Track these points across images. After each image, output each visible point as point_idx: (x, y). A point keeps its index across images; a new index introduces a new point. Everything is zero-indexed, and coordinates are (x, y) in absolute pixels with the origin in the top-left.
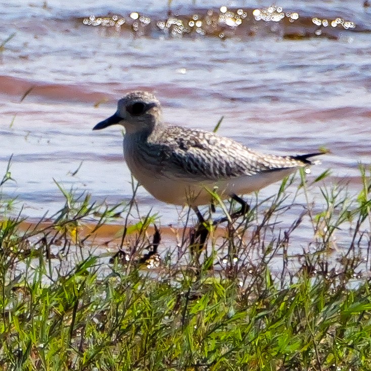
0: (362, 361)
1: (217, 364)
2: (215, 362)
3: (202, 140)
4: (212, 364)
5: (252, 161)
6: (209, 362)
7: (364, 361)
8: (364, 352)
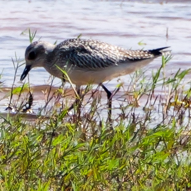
0: (156, 173)
1: (68, 175)
2: (66, 174)
3: (86, 46)
4: (65, 175)
5: (120, 57)
6: (63, 174)
7: (157, 173)
8: (157, 167)
